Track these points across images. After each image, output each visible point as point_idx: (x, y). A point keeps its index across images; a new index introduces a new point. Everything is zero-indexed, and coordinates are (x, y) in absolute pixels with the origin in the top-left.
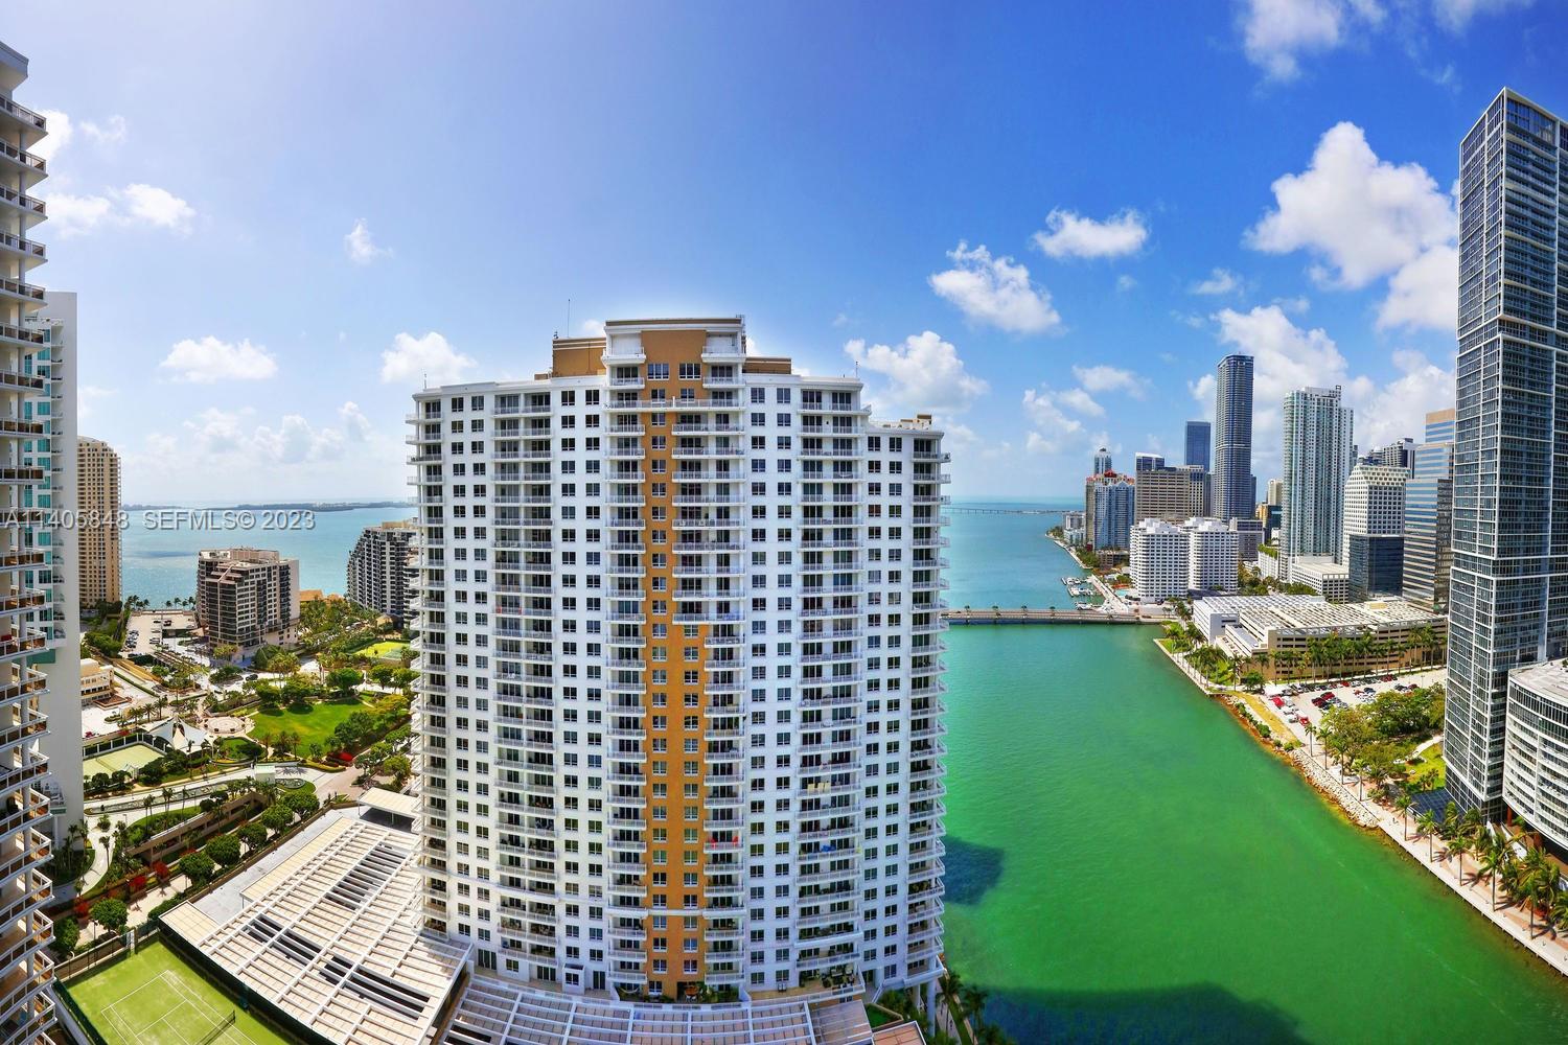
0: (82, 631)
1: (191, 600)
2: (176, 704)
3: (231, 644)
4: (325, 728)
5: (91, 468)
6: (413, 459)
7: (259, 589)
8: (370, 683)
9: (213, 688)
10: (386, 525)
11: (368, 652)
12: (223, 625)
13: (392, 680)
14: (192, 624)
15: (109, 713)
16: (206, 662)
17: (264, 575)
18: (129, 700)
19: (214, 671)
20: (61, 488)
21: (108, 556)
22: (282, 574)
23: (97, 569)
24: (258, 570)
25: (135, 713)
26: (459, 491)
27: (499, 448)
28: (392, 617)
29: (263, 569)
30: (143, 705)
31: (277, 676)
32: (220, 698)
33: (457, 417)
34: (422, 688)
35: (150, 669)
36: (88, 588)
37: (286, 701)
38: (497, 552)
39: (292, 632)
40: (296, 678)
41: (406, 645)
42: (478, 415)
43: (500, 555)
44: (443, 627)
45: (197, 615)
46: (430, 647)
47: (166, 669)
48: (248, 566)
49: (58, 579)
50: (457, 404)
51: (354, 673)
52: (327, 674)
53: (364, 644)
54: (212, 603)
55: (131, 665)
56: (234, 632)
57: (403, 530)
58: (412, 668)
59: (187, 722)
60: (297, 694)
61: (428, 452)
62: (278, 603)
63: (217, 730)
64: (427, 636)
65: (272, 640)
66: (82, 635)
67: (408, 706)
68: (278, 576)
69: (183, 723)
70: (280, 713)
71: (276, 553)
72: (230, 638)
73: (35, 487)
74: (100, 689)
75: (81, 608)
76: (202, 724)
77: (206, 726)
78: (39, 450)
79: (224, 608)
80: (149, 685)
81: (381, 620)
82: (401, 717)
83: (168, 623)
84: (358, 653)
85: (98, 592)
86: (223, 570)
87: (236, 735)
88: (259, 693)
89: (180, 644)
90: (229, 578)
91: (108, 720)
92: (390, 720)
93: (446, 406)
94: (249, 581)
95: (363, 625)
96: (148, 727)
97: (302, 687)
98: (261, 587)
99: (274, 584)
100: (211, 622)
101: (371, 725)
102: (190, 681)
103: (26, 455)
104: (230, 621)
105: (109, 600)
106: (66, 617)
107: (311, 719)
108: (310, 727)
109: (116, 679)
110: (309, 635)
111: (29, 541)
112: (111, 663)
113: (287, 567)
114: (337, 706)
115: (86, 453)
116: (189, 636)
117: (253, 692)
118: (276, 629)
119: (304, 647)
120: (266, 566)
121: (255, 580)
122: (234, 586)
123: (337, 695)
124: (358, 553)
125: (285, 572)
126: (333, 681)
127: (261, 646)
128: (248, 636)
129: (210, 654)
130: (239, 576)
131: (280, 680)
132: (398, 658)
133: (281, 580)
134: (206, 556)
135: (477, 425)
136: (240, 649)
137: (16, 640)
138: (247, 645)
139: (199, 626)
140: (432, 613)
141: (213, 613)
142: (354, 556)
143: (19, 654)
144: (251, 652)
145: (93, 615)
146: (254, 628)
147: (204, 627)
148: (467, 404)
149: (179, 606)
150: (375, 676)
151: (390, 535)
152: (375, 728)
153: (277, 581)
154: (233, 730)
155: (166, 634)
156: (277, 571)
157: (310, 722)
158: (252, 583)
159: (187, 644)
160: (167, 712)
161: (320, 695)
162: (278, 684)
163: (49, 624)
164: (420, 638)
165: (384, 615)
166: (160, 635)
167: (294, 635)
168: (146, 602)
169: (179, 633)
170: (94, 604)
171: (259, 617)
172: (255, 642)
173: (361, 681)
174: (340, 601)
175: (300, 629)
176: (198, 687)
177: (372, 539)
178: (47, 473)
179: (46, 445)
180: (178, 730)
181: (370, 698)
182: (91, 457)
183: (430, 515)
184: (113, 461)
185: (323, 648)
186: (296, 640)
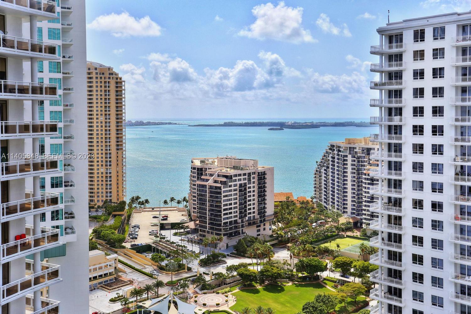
0: (90, 226)
1: (185, 199)
2: (171, 284)
3: (217, 234)
4: (294, 306)
5: (99, 89)
6: (376, 85)
7: (240, 191)
8: (332, 271)
9: (202, 270)
10: (349, 141)
11: (331, 245)
12: (210, 219)
13: (352, 270)
14: (186, 218)
15: (113, 295)
16: (196, 249)
17: (245, 179)
18: (131, 282)
19: (203, 257)
20: (71, 105)
21: (114, 163)
22: (260, 179)
23: (104, 175)
24: (240, 175)
25: (136, 293)
26: (418, 111)
27: (460, 73)
28: (353, 218)
29: (245, 174)
30: (143, 286)
31: (255, 261)
32: (207, 278)
33: (419, 46)
34: (380, 279)
35: (150, 256)
36: (96, 190)
37: (262, 282)
38: (456, 167)
39: (267, 226)
40: (271, 263)
41: (366, 243)
42: (439, 44)
43: (459, 169)
44: (401, 229)
45: (189, 212)
46: (388, 245)
47: (163, 256)
48: (232, 172)
49: (68, 184)
50: (419, 36)
51: (319, 262)
52: (296, 261)
53: (327, 239)
54: (201, 201)
55: (133, 253)
56: (220, 225)
57: (363, 145)
58: (371, 261)
59: (181, 299)
60: (272, 276)
61: (390, 78)
62: (256, 202)
63: (204, 305)
64: (386, 236)
65: (251, 232)
66: (91, 231)
67: (367, 293)
68: (256, 180)
69: (177, 300)
70: (257, 292)
71: (256, 162)
72: (217, 230)
73: (47, 103)
74: (106, 275)
75: (90, 208)
76: (192, 300)
77: (196, 302)
78: (50, 71)
79: (211, 206)
80: (148, 270)
81: (343, 220)
82: (359, 302)
83: (165, 218)
84: (323, 246)
85: (104, 195)
86: (211, 175)
87: (221, 309)
88: (240, 275)
89: (175, 234)
90: (216, 182)
91: (113, 301)
92: (350, 303)
93: (408, 37)
94: (233, 184)
95: (327, 222)
96: (147, 304)
97: (275, 270)
98: (243, 189)
99: (253, 187)
100: (200, 217)
101: (333, 306)
102: (183, 265)
103: (39, 75)
104: (216, 216)
105: (114, 200)
106: (76, 215)
107: (282, 297)
108: (282, 304)
109: (120, 266)
110: (281, 229)
111: (42, 150)
112: (116, 252)
113: (264, 173)
114: (305, 288)
115: (94, 75)
116: (182, 228)
117: (235, 273)
118: (254, 223)
119: (277, 238)
120: (247, 172)
121: (238, 183)
122: (220, 188)
123: (304, 278)
124: (323, 164)
125: (262, 176)
126: (301, 267)
127: (242, 237)
128: (231, 229)
129: (199, 242)
130: (224, 179)
131: (257, 264)
132: (358, 252)
133: (259, 184)
134: (198, 163)
135: (438, 53)
136: (225, 238)
137: (30, 239)
138: (230, 236)
139: (191, 220)
140: (389, 216)
141: (202, 210)
142: (321, 166)
143: (33, 250)
144: (234, 241)
145: (100, 214)
146: (236, 222)
147: (195, 221)
148: (429, 34)
149: (174, 204)
150: (337, 266)
151: (351, 149)
152: (337, 309)
153: (256, 185)
154: (218, 305)
155: (163, 227)
156: (256, 176)
157: (282, 300)
158: (235, 185)
159: (180, 234)
160: (162, 291)
161: (291, 278)
162: (255, 268)
163: (61, 222)
164: (380, 237)
165: (345, 215)
166: (158, 228)
167: (269, 229)
168: (147, 201)
169: (174, 226)
170: (101, 204)
171: (241, 213)
172: (237, 233)
173: (324, 269)
174: (308, 202)
175: (274, 223)
176: (189, 269)
177: (336, 152)
178: (60, 92)
179: (56, 67)
180: (172, 305)
181: (333, 284)
182: (99, 80)
183: (390, 132)
184: (119, 83)
185: (293, 240)
186: (270, 233)
